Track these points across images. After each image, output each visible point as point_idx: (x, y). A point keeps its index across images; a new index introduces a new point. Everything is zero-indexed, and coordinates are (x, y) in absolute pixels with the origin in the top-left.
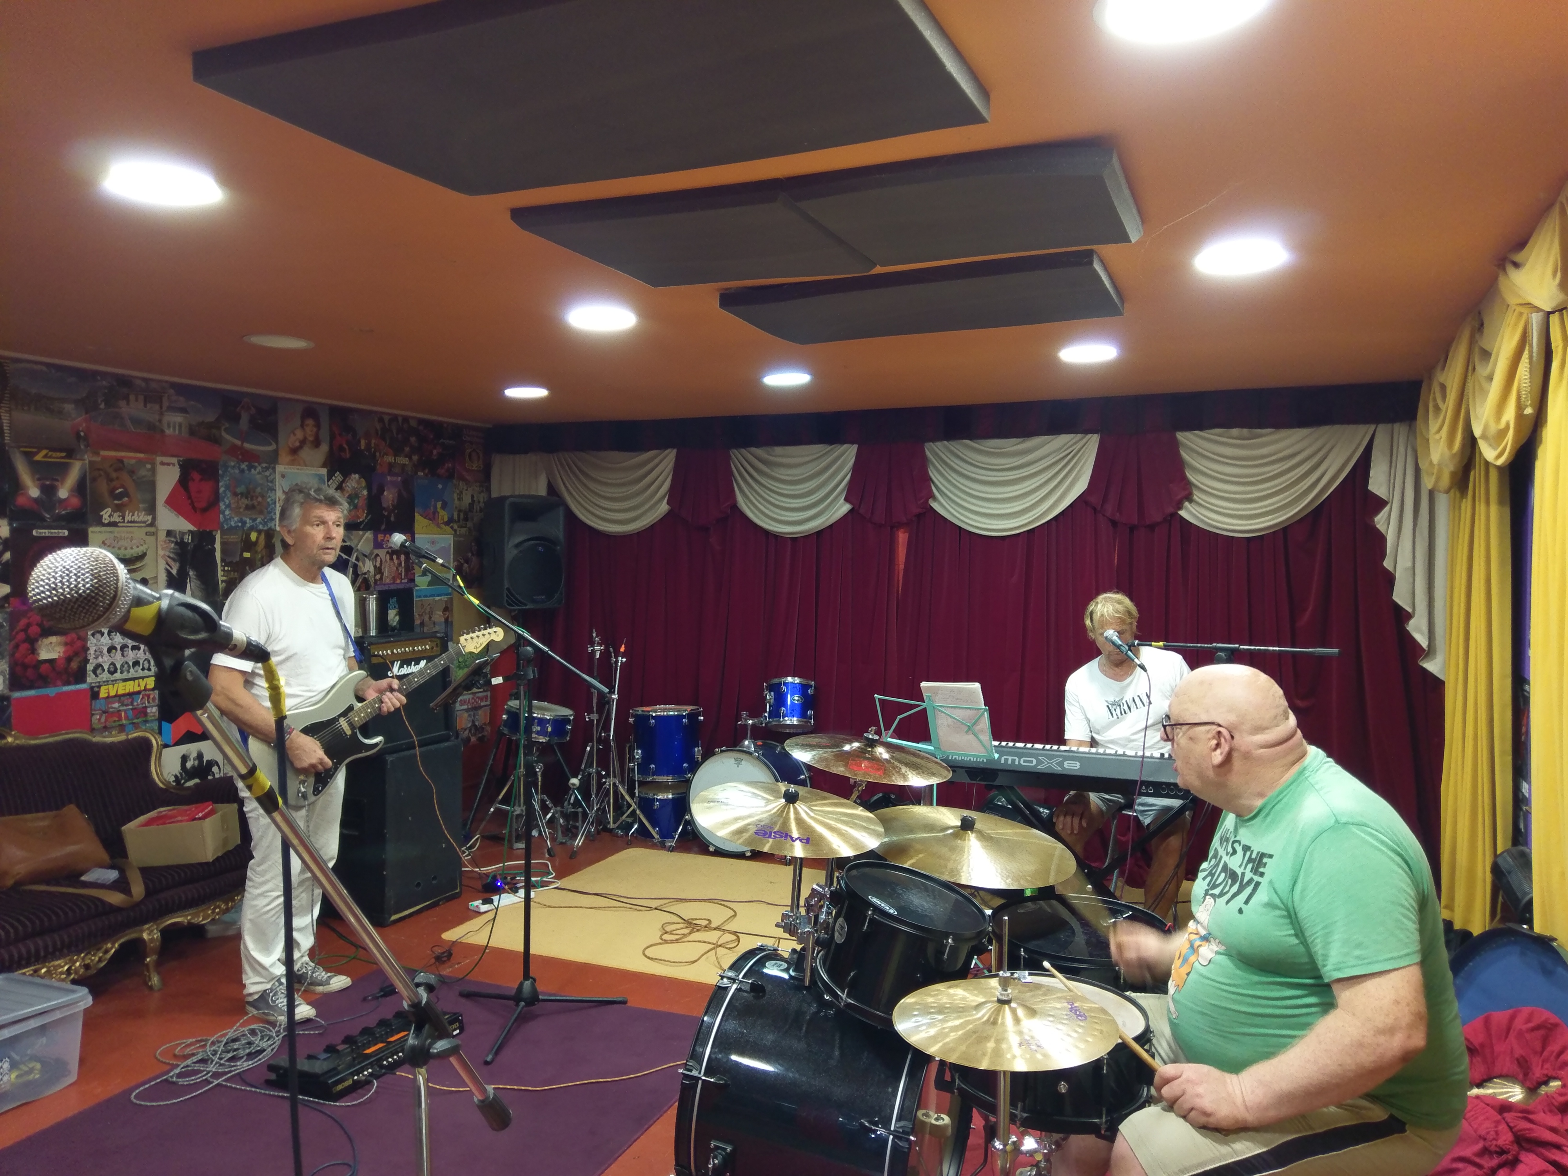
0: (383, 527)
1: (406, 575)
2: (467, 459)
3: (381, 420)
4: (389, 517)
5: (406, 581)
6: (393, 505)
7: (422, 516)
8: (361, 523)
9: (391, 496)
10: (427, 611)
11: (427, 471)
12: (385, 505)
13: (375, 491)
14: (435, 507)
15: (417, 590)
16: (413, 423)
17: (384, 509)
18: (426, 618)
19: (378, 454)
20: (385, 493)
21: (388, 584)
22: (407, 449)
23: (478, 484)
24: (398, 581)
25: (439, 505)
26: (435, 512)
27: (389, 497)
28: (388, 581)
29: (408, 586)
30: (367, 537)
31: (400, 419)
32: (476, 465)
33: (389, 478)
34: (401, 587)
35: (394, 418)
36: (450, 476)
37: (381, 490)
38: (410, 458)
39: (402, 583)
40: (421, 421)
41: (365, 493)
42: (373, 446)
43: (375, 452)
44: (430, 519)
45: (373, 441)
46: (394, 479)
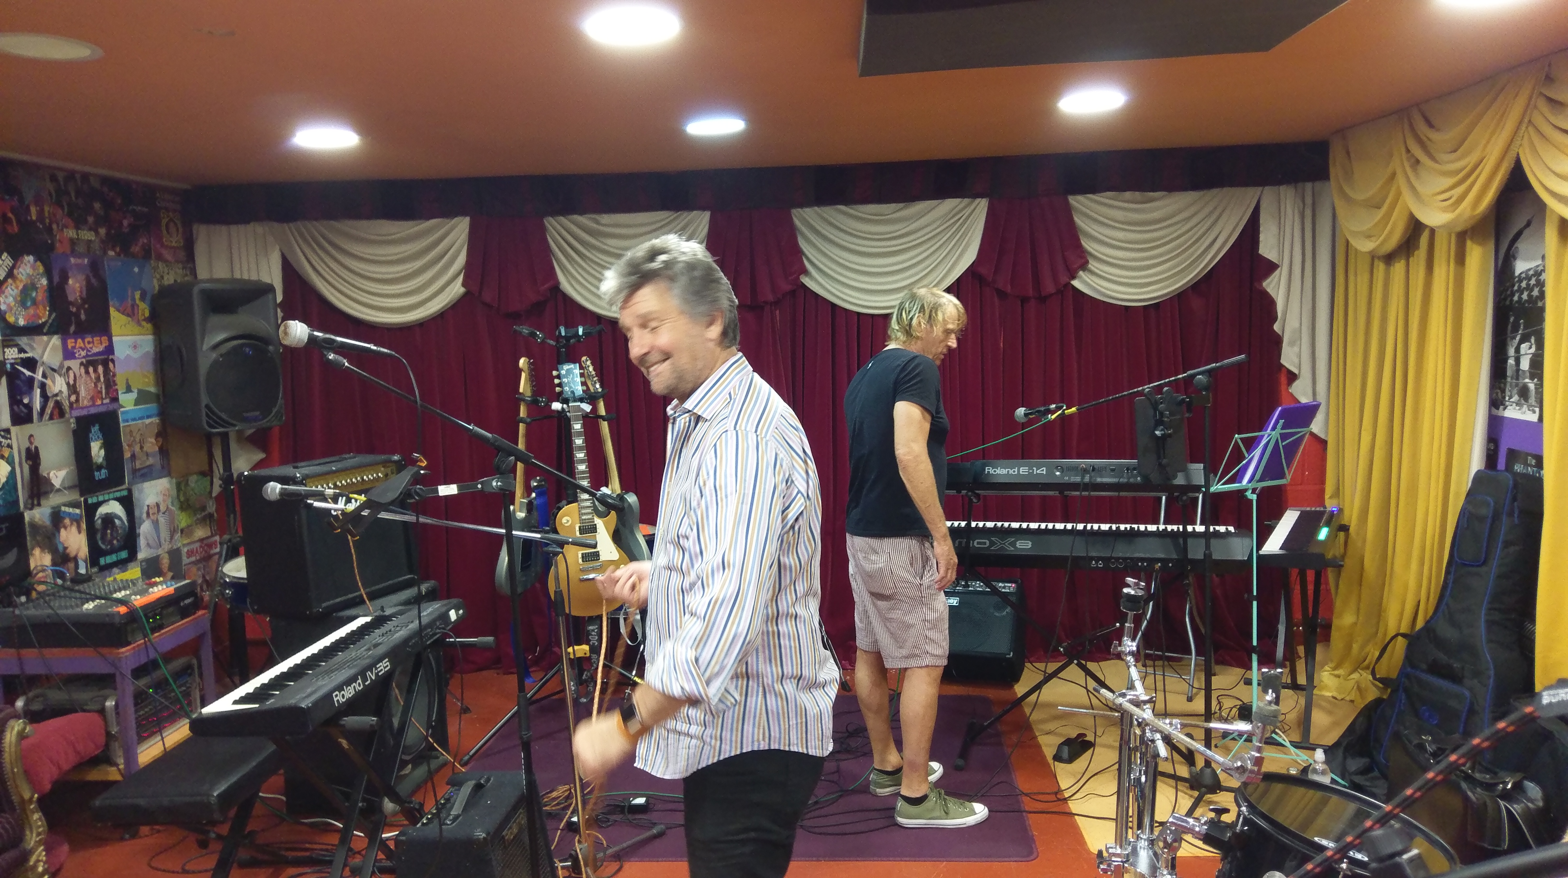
0: (72, 329)
1: (107, 393)
2: (165, 232)
3: (54, 178)
4: (77, 315)
5: (107, 401)
6: (82, 298)
7: (119, 311)
8: (44, 324)
9: (78, 285)
10: (138, 440)
11: (118, 249)
12: (71, 298)
13: (56, 279)
14: (134, 299)
15: (123, 413)
16: (95, 183)
17: (71, 303)
18: (137, 448)
19: (54, 226)
20: (71, 282)
21: (86, 407)
22: (91, 219)
23: (180, 266)
24: (99, 402)
25: (137, 295)
26: (134, 306)
27: (75, 286)
28: (86, 403)
29: (111, 407)
30: (54, 344)
31: (78, 176)
32: (175, 240)
33: (73, 260)
34: (102, 409)
35: (71, 175)
36: (147, 254)
37: (64, 278)
38: (97, 233)
39: (102, 405)
40: (105, 180)
41: (44, 282)
42: (47, 214)
43: (50, 224)
44: (128, 315)
45: (46, 209)
46: (79, 261)
